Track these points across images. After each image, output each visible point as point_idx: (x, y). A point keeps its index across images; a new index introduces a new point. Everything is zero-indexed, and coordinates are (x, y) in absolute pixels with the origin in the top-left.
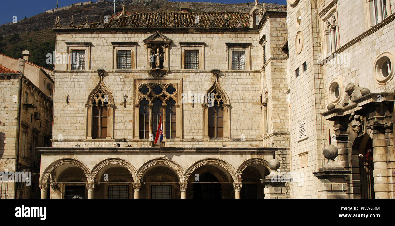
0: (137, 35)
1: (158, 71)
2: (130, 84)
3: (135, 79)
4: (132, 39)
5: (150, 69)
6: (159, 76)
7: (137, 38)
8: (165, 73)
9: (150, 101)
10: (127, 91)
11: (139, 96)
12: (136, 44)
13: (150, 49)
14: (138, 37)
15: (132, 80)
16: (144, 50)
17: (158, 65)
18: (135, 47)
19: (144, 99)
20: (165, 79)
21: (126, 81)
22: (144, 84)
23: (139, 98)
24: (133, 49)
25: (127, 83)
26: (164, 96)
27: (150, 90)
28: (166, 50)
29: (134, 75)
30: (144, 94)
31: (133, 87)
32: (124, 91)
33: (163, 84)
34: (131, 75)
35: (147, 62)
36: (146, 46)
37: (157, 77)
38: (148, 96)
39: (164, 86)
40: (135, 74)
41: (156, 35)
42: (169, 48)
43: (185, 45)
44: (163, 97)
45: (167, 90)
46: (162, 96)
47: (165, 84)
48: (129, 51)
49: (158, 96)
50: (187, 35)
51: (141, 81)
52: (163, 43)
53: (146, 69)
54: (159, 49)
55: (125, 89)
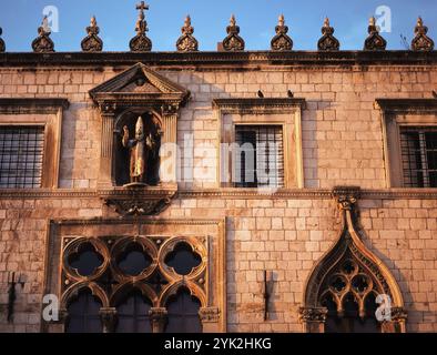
0: (67, 77)
1: (137, 194)
2: (36, 238)
3: (52, 221)
4: (49, 89)
5: (107, 184)
6: (141, 210)
7: (69, 89)
8: (162, 202)
9: (106, 300)
10: (21, 265)
11: (67, 282)
12: (62, 104)
13: (110, 121)
14: (71, 84)
15: (44, 223)
16: (90, 123)
17: (139, 172)
18: (59, 114)
19: (85, 291)
20: (162, 223)
21: (20, 228)
22: (85, 239)
23: (64, 287)
24: (53, 120)
25: (23, 236)
26: (158, 280)
27: (107, 259)
28: (167, 125)
29: (49, 209)
30: (83, 273)
31: (43, 248)
32: (10, 264)
33: (155, 240)
34: (41, 209)
35: (98, 165)
36: (97, 113)
37: (133, 213)
38: (100, 281)
39: (159, 245)
40: (56, 203)
41: (132, 74)
42: (178, 119)
43: (234, 106)
44: (155, 286)
45: (169, 259)
46: (153, 283)
47: (162, 240)
48: (38, 129)
49: (134, 279)
50: (240, 75)
51: (73, 228)
52: (156, 102)
53: (94, 187)
54: (144, 121)
55: (15, 257)
